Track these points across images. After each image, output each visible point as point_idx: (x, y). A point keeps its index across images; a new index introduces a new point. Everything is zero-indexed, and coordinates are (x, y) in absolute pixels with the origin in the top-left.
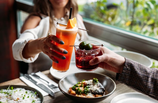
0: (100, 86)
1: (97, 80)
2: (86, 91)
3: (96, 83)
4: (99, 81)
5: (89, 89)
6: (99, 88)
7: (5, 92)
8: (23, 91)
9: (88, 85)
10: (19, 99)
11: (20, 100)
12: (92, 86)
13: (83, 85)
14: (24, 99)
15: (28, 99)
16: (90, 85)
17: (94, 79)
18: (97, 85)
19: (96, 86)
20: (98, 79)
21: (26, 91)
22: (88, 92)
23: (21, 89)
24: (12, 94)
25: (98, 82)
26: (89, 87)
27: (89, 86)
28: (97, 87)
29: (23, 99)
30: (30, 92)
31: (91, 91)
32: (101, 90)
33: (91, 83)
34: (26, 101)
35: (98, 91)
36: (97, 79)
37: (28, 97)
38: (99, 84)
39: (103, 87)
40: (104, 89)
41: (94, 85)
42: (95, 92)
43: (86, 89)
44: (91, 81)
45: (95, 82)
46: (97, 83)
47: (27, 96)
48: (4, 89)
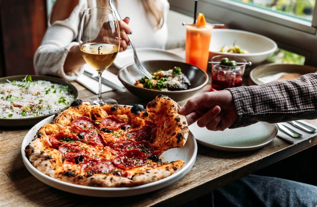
0: (183, 79)
1: (180, 70)
2: (160, 85)
3: (177, 75)
4: (182, 71)
5: (166, 82)
6: (181, 81)
7: (18, 85)
8: (48, 85)
9: (165, 76)
10: (39, 94)
11: (42, 95)
12: (170, 78)
13: (158, 77)
14: (48, 95)
15: (54, 95)
16: (168, 77)
17: (175, 67)
18: (179, 77)
19: (176, 78)
20: (181, 68)
21: (53, 84)
22: (162, 87)
23: (44, 81)
24: (29, 86)
25: (181, 73)
26: (165, 80)
27: (166, 78)
28: (178, 80)
29: (46, 94)
30: (59, 86)
31: (168, 85)
32: (184, 85)
33: (170, 74)
34: (50, 97)
35: (178, 87)
36: (179, 68)
37: (55, 92)
38: (182, 76)
39: (187, 81)
40: (190, 84)
41: (173, 77)
42: (173, 87)
43: (160, 82)
44: (171, 71)
45: (176, 72)
46: (179, 74)
47: (52, 90)
48: (18, 81)
